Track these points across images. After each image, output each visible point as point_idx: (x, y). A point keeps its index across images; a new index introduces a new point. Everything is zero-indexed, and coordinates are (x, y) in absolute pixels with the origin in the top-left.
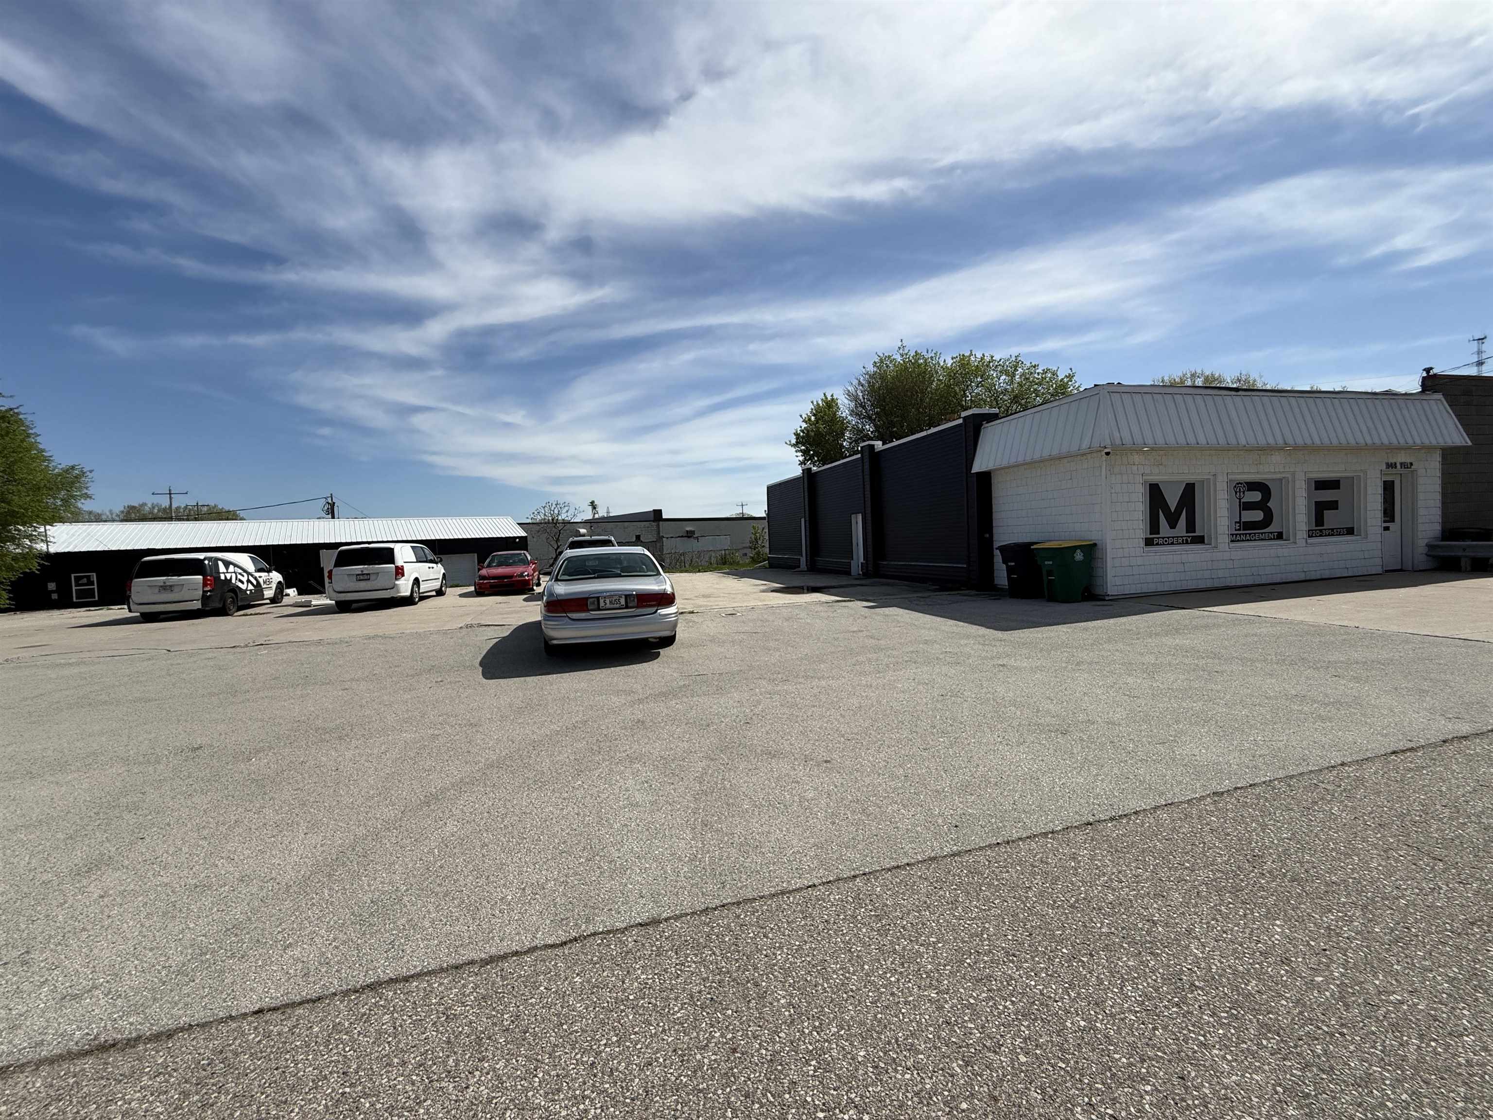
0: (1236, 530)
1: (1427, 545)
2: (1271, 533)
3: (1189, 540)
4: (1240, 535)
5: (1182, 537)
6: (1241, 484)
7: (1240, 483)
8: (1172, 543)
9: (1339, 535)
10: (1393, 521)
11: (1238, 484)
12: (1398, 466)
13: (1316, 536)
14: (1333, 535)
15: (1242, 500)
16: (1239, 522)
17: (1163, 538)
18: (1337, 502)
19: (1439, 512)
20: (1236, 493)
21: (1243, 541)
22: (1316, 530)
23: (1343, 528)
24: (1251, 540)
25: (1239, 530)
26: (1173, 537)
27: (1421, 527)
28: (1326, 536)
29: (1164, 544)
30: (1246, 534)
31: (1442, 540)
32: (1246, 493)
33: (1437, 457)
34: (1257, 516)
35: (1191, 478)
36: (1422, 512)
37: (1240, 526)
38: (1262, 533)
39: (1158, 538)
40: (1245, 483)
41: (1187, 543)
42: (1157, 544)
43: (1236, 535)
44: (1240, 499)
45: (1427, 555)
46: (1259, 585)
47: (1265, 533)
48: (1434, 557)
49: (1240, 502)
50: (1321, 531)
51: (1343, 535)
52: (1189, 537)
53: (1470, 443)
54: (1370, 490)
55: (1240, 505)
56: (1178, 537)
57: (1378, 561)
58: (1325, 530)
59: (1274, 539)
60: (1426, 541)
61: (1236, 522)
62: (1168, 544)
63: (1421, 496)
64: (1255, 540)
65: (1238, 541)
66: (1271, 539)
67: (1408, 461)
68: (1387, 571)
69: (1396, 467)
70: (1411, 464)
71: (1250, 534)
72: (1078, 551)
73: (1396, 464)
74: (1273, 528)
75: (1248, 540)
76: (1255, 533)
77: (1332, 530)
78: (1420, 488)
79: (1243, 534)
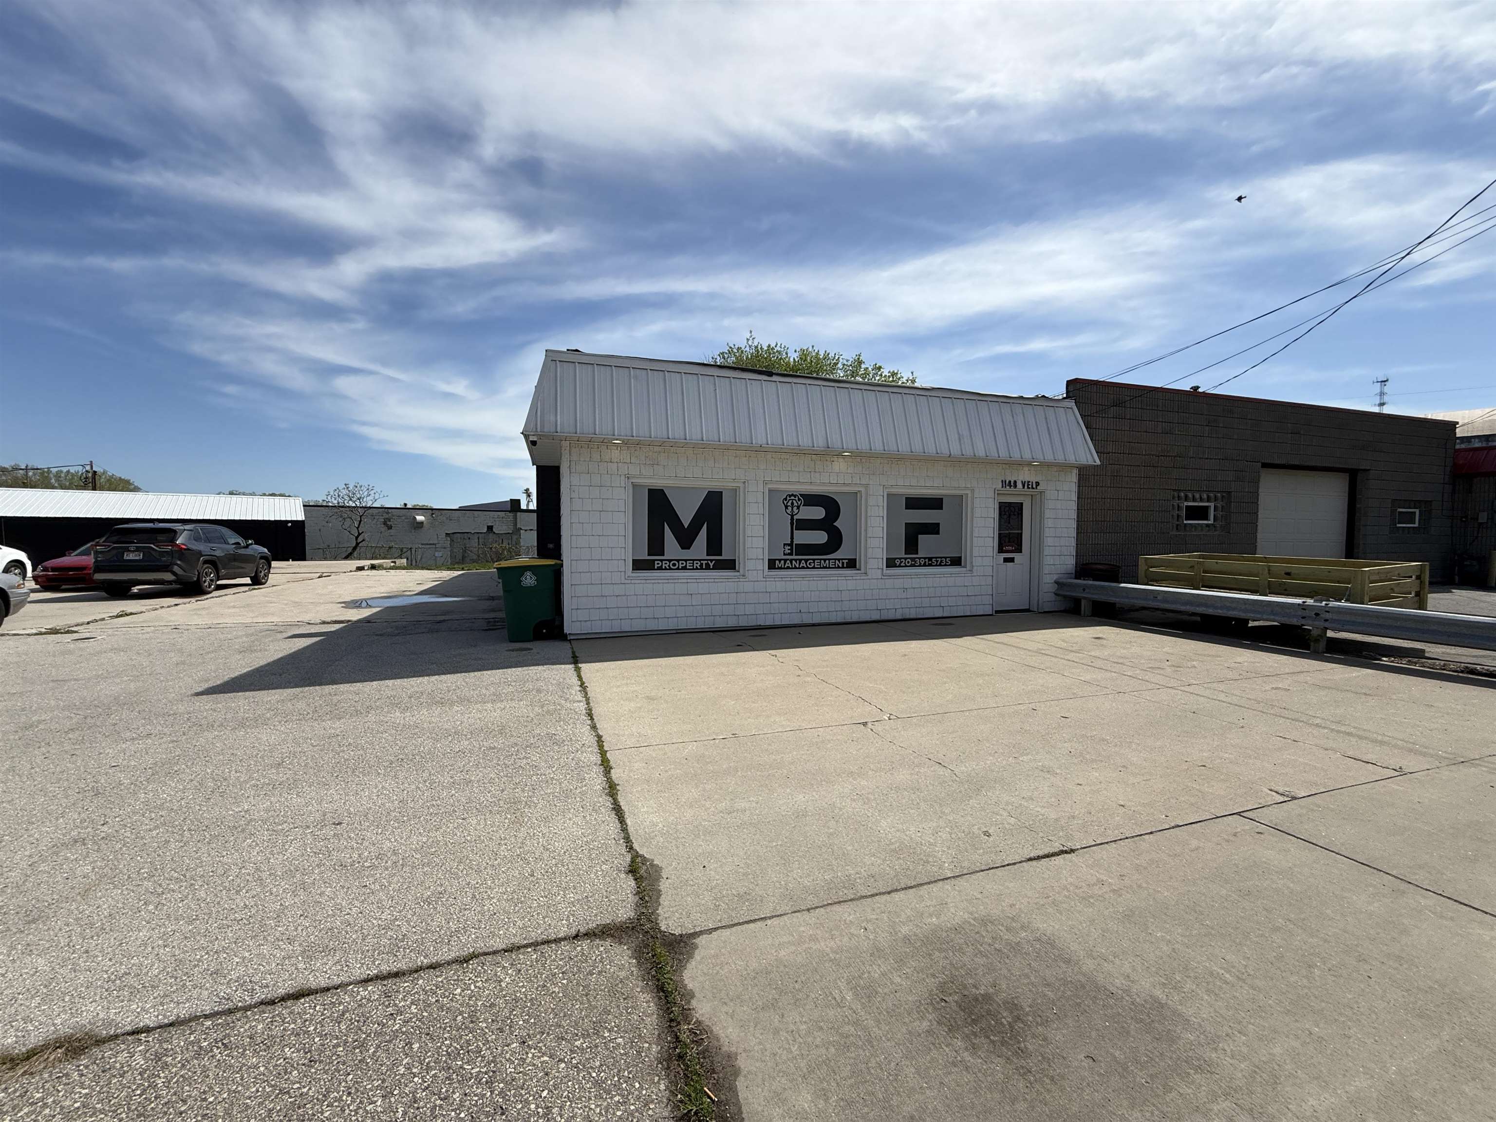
0: (785, 554)
1: (1056, 582)
2: (839, 560)
3: (711, 565)
4: (791, 561)
5: (700, 560)
6: (795, 496)
7: (792, 495)
8: (685, 568)
9: (940, 565)
10: (1019, 550)
11: (790, 496)
12: (1020, 485)
13: (906, 566)
14: (930, 565)
15: (795, 517)
16: (791, 545)
17: (670, 561)
18: (938, 524)
19: (1073, 542)
20: (786, 507)
21: (796, 568)
22: (906, 559)
23: (946, 558)
24: (808, 568)
25: (791, 554)
26: (686, 561)
27: (1048, 560)
28: (920, 566)
29: (671, 569)
30: (800, 560)
31: (1076, 578)
32: (801, 507)
33: (1074, 477)
34: (820, 537)
35: (714, 485)
36: (1049, 541)
37: (791, 549)
38: (825, 560)
39: (662, 561)
40: (801, 495)
41: (708, 567)
42: (660, 568)
43: (785, 560)
44: (792, 516)
45: (1056, 594)
46: (814, 625)
47: (829, 560)
48: (1065, 597)
49: (792, 519)
50: (913, 559)
51: (946, 565)
52: (711, 561)
53: (1098, 462)
54: (978, 513)
55: (792, 524)
56: (694, 560)
57: (987, 600)
58: (920, 558)
59: (843, 567)
60: (1055, 577)
61: (785, 545)
62: (678, 569)
63: (1049, 523)
64: (814, 568)
65: (788, 568)
66: (839, 567)
67: (1033, 479)
68: (997, 612)
69: (1015, 486)
70: (1038, 484)
71: (806, 561)
72: (528, 574)
73: (1015, 482)
74: (842, 553)
75: (803, 568)
76: (814, 560)
77: (930, 559)
78: (1048, 514)
79: (796, 560)
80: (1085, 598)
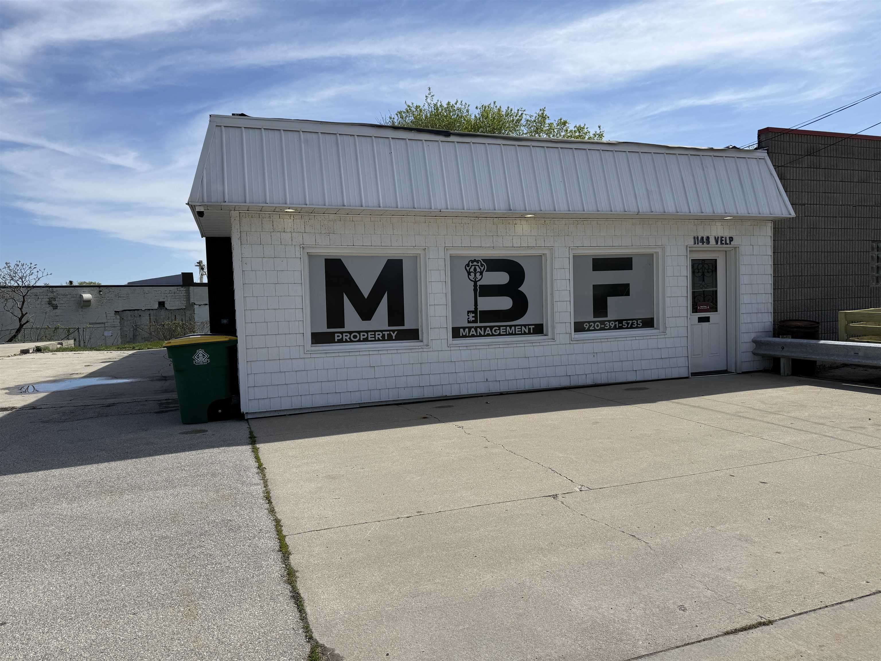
0: (469, 322)
1: (754, 341)
2: (525, 326)
3: (394, 335)
4: (476, 328)
5: (382, 331)
6: (478, 261)
7: (475, 261)
8: (366, 340)
9: (631, 327)
10: (714, 309)
11: (472, 262)
12: (712, 241)
13: (595, 330)
14: (621, 328)
15: (479, 284)
16: (475, 312)
17: (350, 333)
18: (627, 286)
19: (770, 299)
20: (469, 273)
21: (481, 336)
22: (594, 322)
23: (637, 320)
24: (493, 335)
25: (475, 321)
26: (367, 332)
27: (744, 319)
28: (610, 329)
29: (351, 341)
30: (485, 327)
31: (774, 336)
32: (484, 273)
33: (768, 231)
34: (505, 303)
35: (394, 253)
36: (745, 299)
37: (476, 317)
38: (511, 326)
39: (342, 333)
40: (483, 260)
41: (390, 338)
42: (341, 341)
43: (470, 328)
44: (475, 282)
45: (754, 354)
46: (501, 394)
47: (515, 326)
48: (763, 356)
49: (475, 286)
50: (602, 323)
51: (637, 327)
52: (394, 331)
53: (793, 214)
54: (669, 272)
55: (475, 290)
56: (375, 331)
57: (682, 362)
58: (609, 321)
59: (529, 333)
60: (753, 336)
61: (469, 312)
62: (359, 341)
63: (744, 280)
64: (499, 335)
65: (473, 336)
66: (525, 333)
67: (727, 234)
68: (693, 374)
69: (708, 242)
70: (731, 239)
71: (491, 328)
72: (200, 352)
73: (708, 238)
74: (527, 319)
75: (488, 335)
76: (499, 327)
77: (620, 321)
78: (743, 269)
79: (481, 328)
80: (784, 357)
